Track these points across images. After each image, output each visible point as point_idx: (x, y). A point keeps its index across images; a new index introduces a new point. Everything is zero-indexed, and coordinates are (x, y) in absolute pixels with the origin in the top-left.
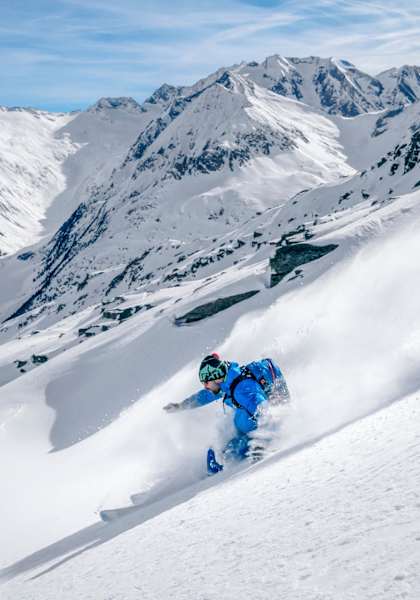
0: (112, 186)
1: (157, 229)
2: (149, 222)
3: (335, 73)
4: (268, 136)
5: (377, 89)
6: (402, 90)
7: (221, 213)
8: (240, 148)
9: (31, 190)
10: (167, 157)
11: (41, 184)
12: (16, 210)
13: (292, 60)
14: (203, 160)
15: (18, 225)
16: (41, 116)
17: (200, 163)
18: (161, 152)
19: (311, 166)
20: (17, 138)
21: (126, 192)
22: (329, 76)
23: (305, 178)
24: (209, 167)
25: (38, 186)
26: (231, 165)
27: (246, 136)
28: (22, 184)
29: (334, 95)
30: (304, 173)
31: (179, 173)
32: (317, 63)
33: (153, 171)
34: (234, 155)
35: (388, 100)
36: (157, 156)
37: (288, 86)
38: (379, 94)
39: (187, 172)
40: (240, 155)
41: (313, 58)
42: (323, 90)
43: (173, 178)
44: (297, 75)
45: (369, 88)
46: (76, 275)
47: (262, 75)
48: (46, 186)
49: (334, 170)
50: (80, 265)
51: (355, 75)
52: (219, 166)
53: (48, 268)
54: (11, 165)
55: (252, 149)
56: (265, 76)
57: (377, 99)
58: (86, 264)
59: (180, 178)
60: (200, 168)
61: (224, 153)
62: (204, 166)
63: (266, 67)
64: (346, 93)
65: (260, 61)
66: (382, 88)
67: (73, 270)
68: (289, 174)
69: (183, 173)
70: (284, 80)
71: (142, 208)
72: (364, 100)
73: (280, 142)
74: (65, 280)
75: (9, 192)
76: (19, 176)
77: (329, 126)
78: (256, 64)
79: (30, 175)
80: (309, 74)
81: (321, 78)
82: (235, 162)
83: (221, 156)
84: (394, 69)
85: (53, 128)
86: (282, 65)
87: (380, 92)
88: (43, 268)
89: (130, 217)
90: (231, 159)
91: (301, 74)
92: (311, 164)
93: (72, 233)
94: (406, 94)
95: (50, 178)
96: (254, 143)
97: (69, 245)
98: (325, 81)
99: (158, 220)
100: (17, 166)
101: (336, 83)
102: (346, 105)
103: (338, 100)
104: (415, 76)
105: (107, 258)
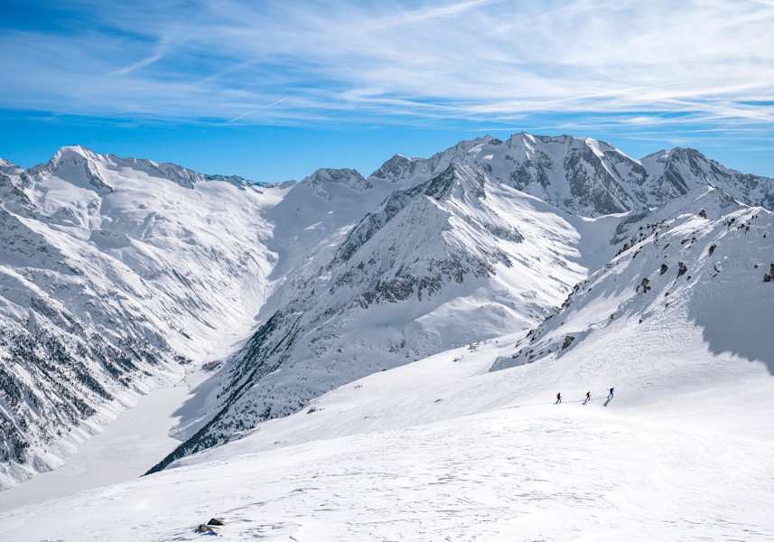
0: (313, 293)
1: (337, 360)
2: (331, 352)
3: (589, 156)
4: (464, 262)
5: (639, 176)
6: (669, 178)
7: (403, 346)
8: (432, 275)
9: (227, 280)
10: (366, 273)
11: (240, 273)
12: (208, 306)
13: (541, 138)
14: (391, 288)
15: (208, 324)
16: (246, 188)
17: (389, 292)
18: (361, 266)
19: (504, 296)
20: (214, 214)
21: (321, 308)
22: (582, 161)
23: (494, 310)
24: (398, 296)
25: (236, 275)
26: (420, 294)
27: (439, 263)
28: (218, 272)
29: (587, 183)
30: (494, 304)
31: (366, 302)
32: (570, 143)
33: (351, 287)
34: (424, 283)
35: (652, 190)
36: (355, 271)
37: (532, 171)
38: (640, 183)
39: (375, 300)
40: (431, 284)
41: (566, 137)
42: (575, 177)
43: (359, 306)
44: (546, 157)
45: (630, 174)
46: (253, 403)
47: (504, 156)
48: (245, 276)
49: (529, 301)
50: (259, 393)
51: (614, 159)
52: (407, 296)
53: (234, 384)
54: (205, 249)
55: (444, 277)
56: (508, 157)
57: (638, 189)
58: (265, 393)
59: (367, 307)
60: (388, 296)
61: (415, 281)
62: (393, 295)
63: (510, 146)
64: (600, 181)
65: (504, 139)
66: (645, 175)
67: (251, 397)
68: (478, 305)
69: (370, 302)
70: (528, 163)
71: (325, 337)
72: (621, 190)
73: (475, 269)
74: (243, 408)
75: (201, 283)
76: (215, 263)
77: (566, 228)
78: (499, 142)
79: (228, 261)
80: (559, 156)
81: (572, 162)
82: (425, 291)
83: (411, 285)
84: (663, 152)
85: (260, 204)
86: (527, 145)
87: (644, 180)
88: (229, 382)
89: (313, 345)
90: (420, 288)
91: (550, 155)
92: (505, 294)
93: (263, 346)
94: (675, 184)
95: (251, 266)
96: (447, 270)
97: (258, 360)
98: (578, 166)
99: (339, 351)
100: (213, 251)
101: (590, 169)
102: (600, 195)
103: (591, 190)
104: (687, 162)
105: (286, 388)
